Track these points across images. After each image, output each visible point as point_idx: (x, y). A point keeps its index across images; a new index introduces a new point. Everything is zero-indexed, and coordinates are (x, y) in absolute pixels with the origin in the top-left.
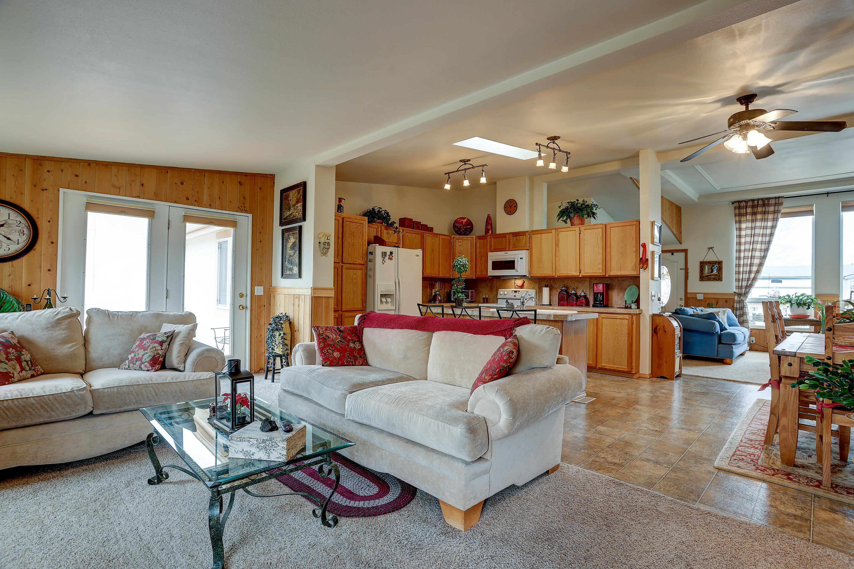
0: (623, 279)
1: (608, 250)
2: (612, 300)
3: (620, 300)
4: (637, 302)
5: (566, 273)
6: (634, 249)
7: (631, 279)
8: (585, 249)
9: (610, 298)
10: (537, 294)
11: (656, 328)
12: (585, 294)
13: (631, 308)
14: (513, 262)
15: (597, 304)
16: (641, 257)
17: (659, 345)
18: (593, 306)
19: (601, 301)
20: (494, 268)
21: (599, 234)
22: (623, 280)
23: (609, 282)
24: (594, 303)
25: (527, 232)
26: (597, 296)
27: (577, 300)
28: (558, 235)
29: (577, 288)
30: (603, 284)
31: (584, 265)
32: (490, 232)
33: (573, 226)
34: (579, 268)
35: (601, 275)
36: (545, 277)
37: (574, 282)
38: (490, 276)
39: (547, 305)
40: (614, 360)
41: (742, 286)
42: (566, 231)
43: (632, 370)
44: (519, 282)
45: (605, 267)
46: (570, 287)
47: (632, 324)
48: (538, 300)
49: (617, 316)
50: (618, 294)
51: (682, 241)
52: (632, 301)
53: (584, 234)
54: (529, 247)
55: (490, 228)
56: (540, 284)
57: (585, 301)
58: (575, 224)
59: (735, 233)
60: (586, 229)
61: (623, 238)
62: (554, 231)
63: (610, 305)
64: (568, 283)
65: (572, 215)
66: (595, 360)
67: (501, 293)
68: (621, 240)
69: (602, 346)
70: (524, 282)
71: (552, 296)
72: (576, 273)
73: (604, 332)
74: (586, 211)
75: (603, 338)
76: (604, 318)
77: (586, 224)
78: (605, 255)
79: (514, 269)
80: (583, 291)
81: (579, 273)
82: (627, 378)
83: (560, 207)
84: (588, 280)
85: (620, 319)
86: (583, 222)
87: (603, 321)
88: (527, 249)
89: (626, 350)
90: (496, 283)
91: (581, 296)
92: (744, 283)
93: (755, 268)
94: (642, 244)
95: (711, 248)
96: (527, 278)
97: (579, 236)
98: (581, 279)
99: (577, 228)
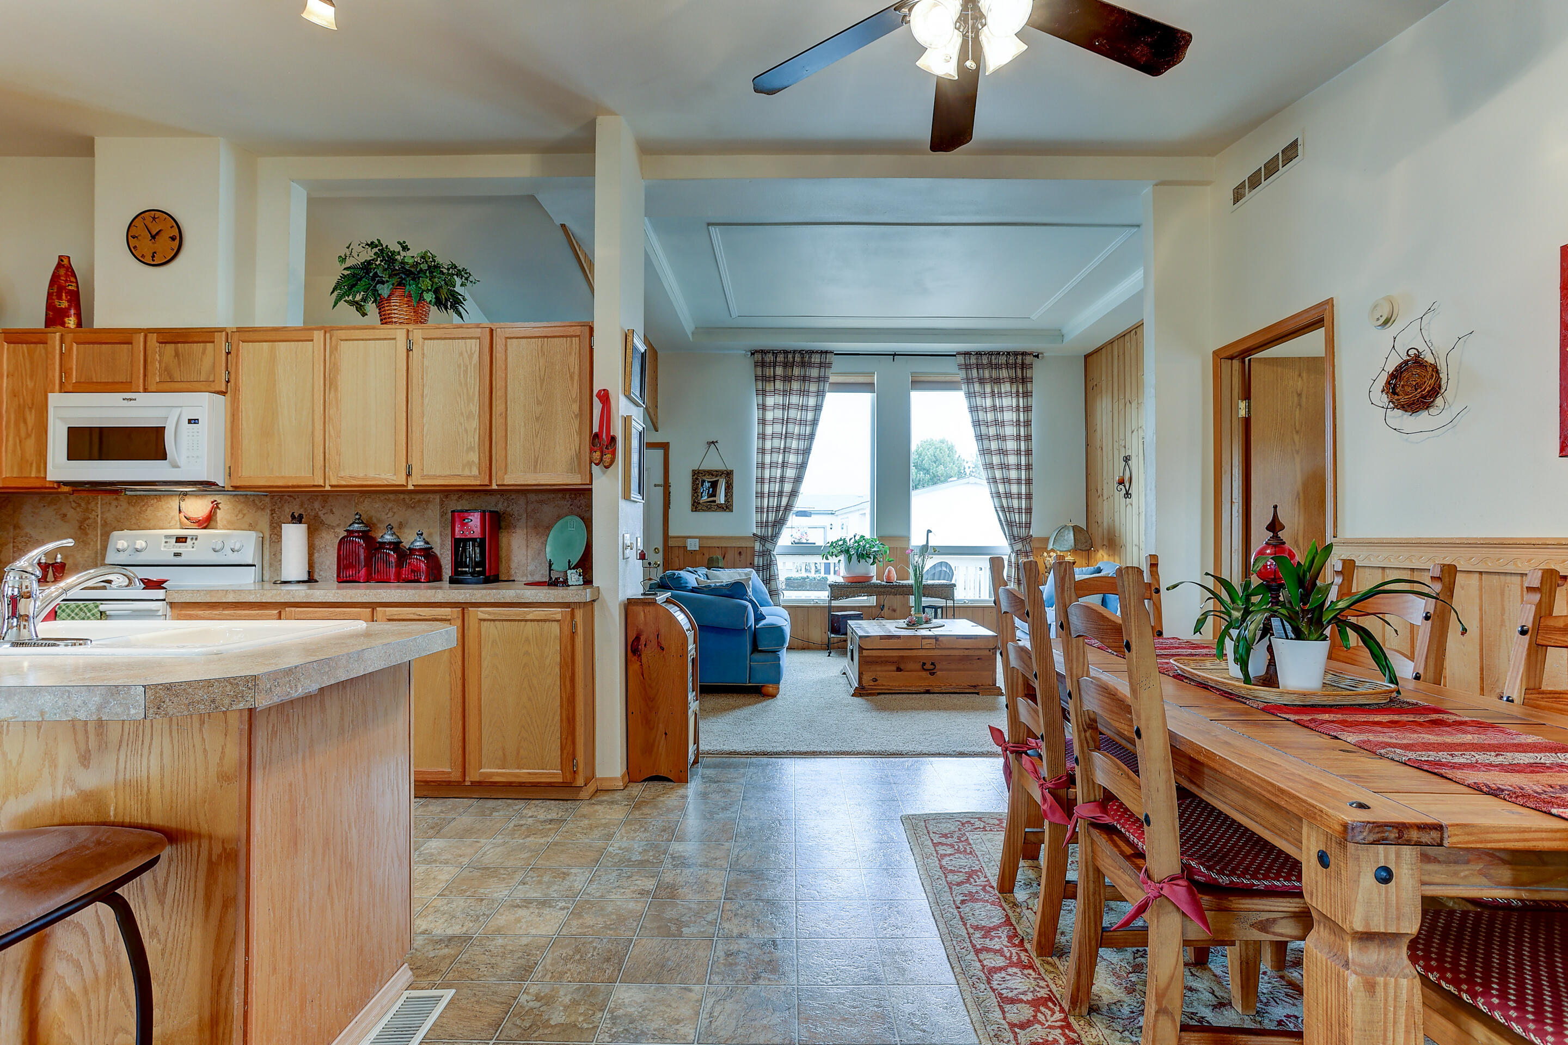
0: (540, 497)
1: (498, 408)
2: (509, 560)
3: (533, 559)
4: (585, 564)
5: (361, 475)
6: (575, 407)
7: (564, 498)
8: (426, 401)
9: (503, 553)
10: (267, 546)
11: (638, 638)
12: (427, 543)
13: (565, 583)
14: (159, 432)
15: (466, 573)
16: (596, 429)
17: (645, 689)
18: (452, 581)
19: (477, 564)
20: (73, 455)
21: (471, 357)
22: (541, 502)
23: (500, 507)
24: (456, 572)
25: (221, 330)
26: (464, 550)
27: (399, 565)
28: (334, 349)
29: (401, 526)
30: (483, 513)
31: (422, 452)
32: (71, 322)
33: (386, 323)
34: (404, 460)
35: (477, 485)
36: (288, 487)
37: (390, 505)
38: (59, 483)
39: (299, 582)
40: (522, 751)
41: (767, 522)
42: (363, 340)
43: (577, 776)
44: (198, 507)
45: (487, 458)
46: (380, 521)
47: (573, 634)
48: (271, 565)
49: (525, 612)
50: (527, 541)
51: (659, 426)
52: (569, 562)
53: (423, 354)
54: (228, 382)
55: (69, 309)
56: (273, 511)
57: (427, 565)
58: (394, 320)
59: (756, 414)
60: (430, 339)
61: (542, 373)
62: (318, 335)
63: (502, 577)
64: (369, 508)
65: (384, 290)
66: (460, 759)
67: (120, 546)
68: (538, 379)
69: (480, 710)
70: (218, 507)
71: (318, 551)
72: (394, 478)
73: (485, 664)
74: (430, 280)
75: (485, 687)
76: (484, 620)
77: (429, 323)
78: (488, 423)
79: (164, 457)
80: (422, 534)
81: (404, 477)
82: (561, 802)
83: (343, 259)
84: (438, 500)
85: (538, 621)
86: (420, 318)
87: (483, 630)
88: (218, 389)
89: (558, 718)
90: (101, 507)
91: (416, 549)
92: (772, 517)
93: (788, 487)
94: (600, 391)
95: (713, 442)
96: (222, 490)
97: (405, 358)
98: (413, 496)
99: (399, 333)
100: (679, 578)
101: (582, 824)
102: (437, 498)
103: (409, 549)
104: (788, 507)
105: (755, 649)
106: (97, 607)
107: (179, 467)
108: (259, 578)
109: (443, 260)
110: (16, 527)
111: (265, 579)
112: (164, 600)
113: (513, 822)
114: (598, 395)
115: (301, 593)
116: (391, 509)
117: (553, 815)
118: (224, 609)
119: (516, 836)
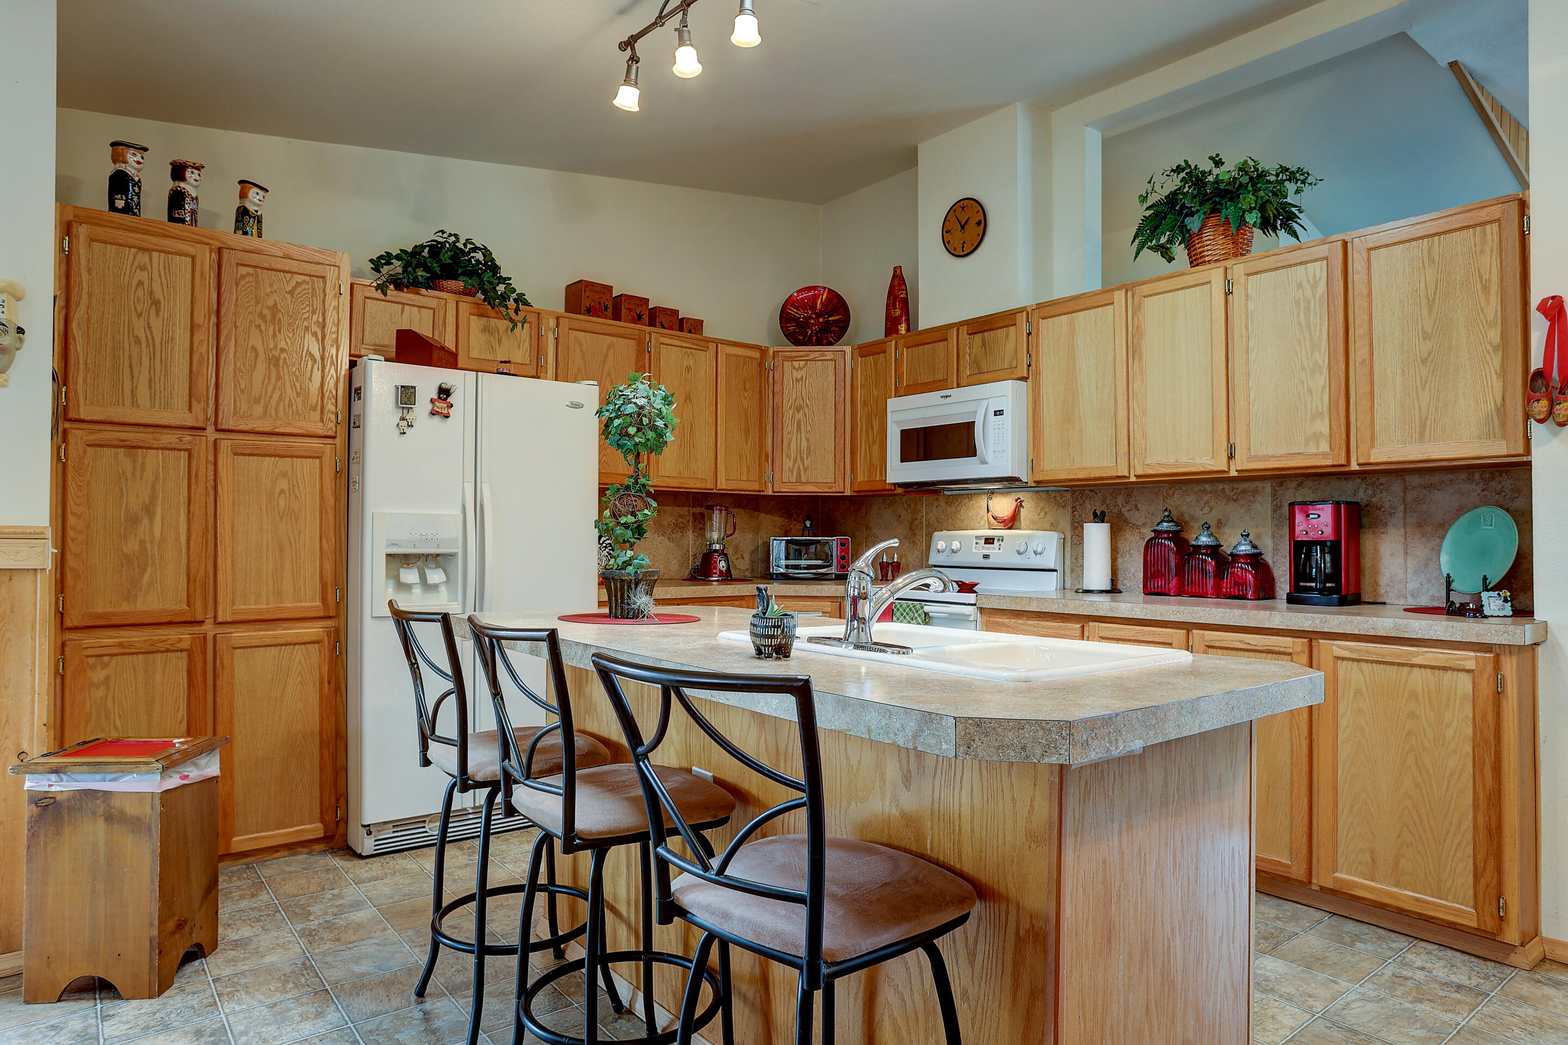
0: (1428, 479)
1: (1359, 351)
2: (1376, 572)
3: (1416, 573)
4: (1517, 583)
5: (1172, 461)
6: (1494, 335)
7: (1470, 480)
8: (1253, 356)
9: (1366, 563)
10: (1068, 548)
12: (1254, 547)
13: (1479, 612)
14: (969, 427)
15: (1311, 589)
16: (1535, 365)
18: (1291, 600)
19: (1328, 578)
20: (906, 456)
21: (1314, 287)
22: (1430, 487)
23: (1362, 496)
24: (1296, 587)
25: (1022, 310)
26: (1309, 557)
27: (1219, 575)
28: (1137, 309)
29: (1220, 524)
30: (1337, 505)
31: (1249, 425)
32: (903, 328)
33: (1197, 265)
34: (1225, 438)
35: (1328, 466)
36: (1090, 479)
37: (1206, 498)
38: (894, 484)
39: (1101, 592)
40: (1404, 861)
42: (1170, 291)
43: (1505, 926)
44: (1003, 505)
45: (1343, 427)
46: (1194, 519)
47: (1499, 694)
48: (1072, 571)
49: (1409, 653)
50: (1406, 545)
52: (1485, 578)
53: (1247, 295)
54: (1029, 366)
55: (901, 316)
56: (1074, 507)
57: (1255, 576)
58: (1207, 259)
60: (1256, 273)
61: (1431, 290)
62: (1119, 296)
63: (1365, 597)
64: (1183, 503)
65: (1193, 224)
66: (1305, 851)
67: (939, 547)
68: (1424, 301)
69: (1335, 787)
70: (1021, 505)
71: (1122, 556)
72: (1212, 462)
73: (1343, 722)
74: (1253, 194)
76: (1343, 659)
77: (1252, 254)
78: (1343, 376)
79: (974, 454)
80: (1248, 535)
81: (1225, 460)
82: (1473, 959)
83: (1144, 198)
84: (1268, 490)
85: (1433, 668)
86: (1240, 248)
87: (1341, 673)
88: (1020, 375)
89: (1468, 824)
90: (927, 509)
91: (1239, 556)
94: (1545, 301)
96: (1025, 487)
97: (1223, 304)
98: (1235, 485)
99: (1215, 274)
101: (1520, 1011)
102: (1268, 487)
103: (1231, 555)
106: (922, 608)
107: (987, 463)
108: (1060, 585)
109: (1269, 164)
110: (868, 528)
111: (1066, 587)
112: (975, 605)
113: (1391, 968)
114: (1542, 308)
115: (1103, 605)
116: (1207, 503)
117: (1461, 978)
118: (1029, 618)
119: (1398, 993)
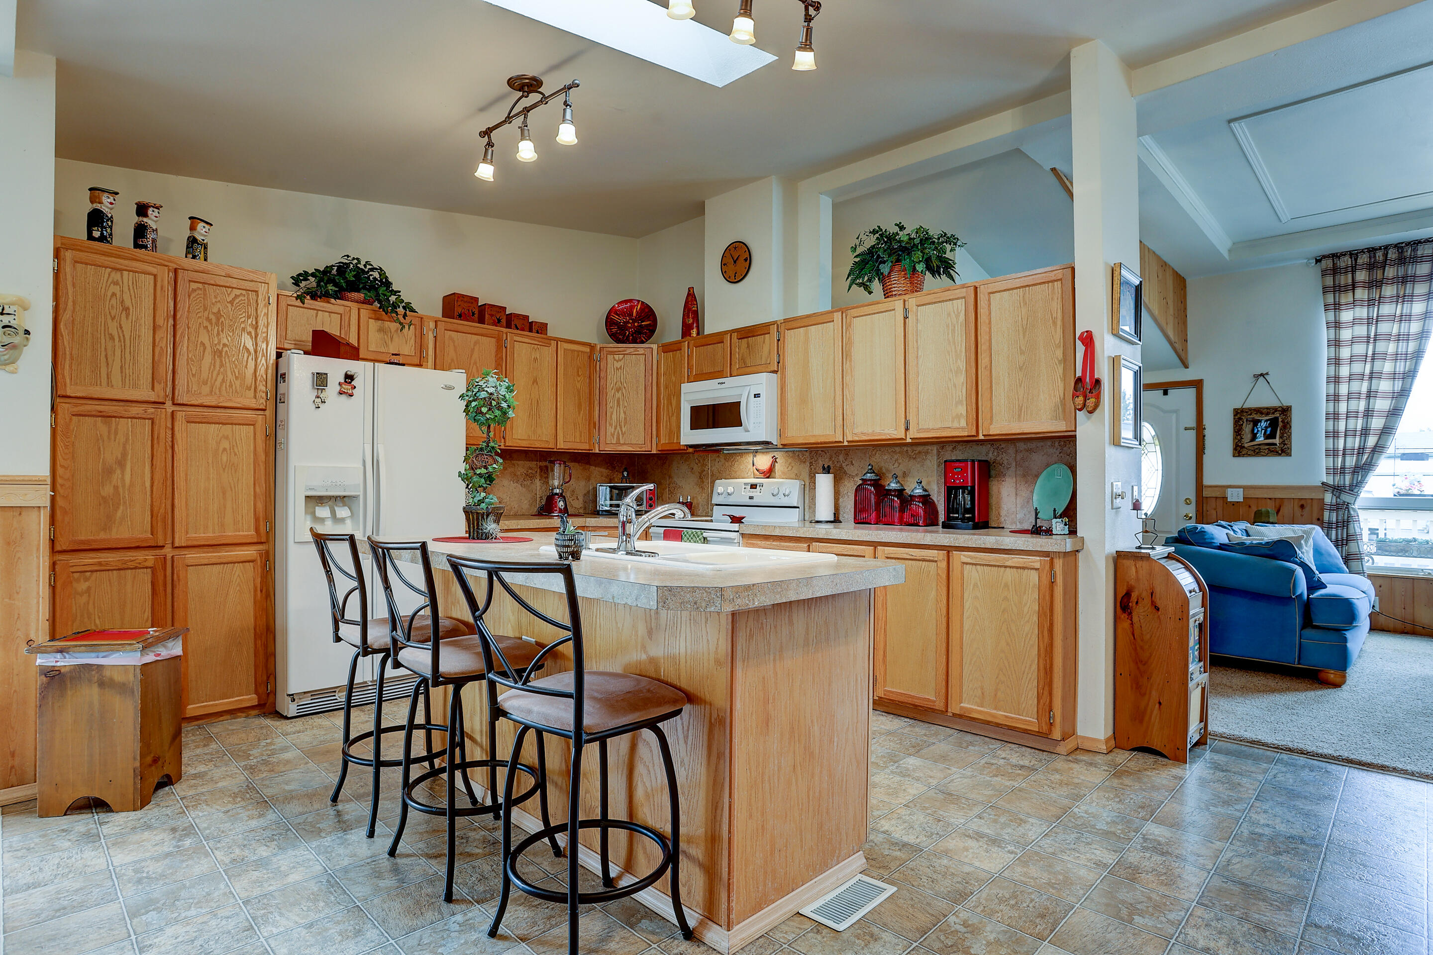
0: (1029, 445)
1: (983, 361)
2: (996, 507)
3: (1020, 508)
4: (1070, 513)
5: (871, 431)
6: (1059, 353)
7: (1053, 446)
9: (991, 500)
10: (807, 492)
11: (1128, 595)
12: (925, 490)
13: (1049, 532)
14: (737, 406)
15: (957, 518)
16: (1079, 374)
17: (1135, 649)
18: (945, 526)
19: (967, 511)
20: (694, 426)
21: (957, 316)
22: (1030, 450)
23: (987, 456)
24: (948, 518)
25: (773, 323)
26: (956, 497)
27: (902, 510)
28: (849, 326)
29: (905, 475)
30: (973, 462)
31: (918, 408)
32: (694, 333)
33: (888, 297)
34: (903, 416)
35: (965, 436)
36: (822, 443)
37: (896, 457)
38: (687, 446)
39: (827, 522)
40: (999, 694)
41: (1343, 468)
42: (869, 314)
43: (1053, 729)
44: (763, 461)
45: (974, 410)
46: (888, 471)
47: (1053, 584)
48: (810, 507)
49: (1004, 559)
50: (1016, 489)
51: (1190, 360)
52: (1055, 510)
53: (917, 320)
54: (779, 363)
55: (693, 323)
56: (810, 463)
57: (925, 511)
58: (894, 293)
59: (1324, 335)
60: (923, 305)
61: (1025, 322)
62: (837, 316)
63: (991, 524)
64: (882, 460)
65: (885, 269)
66: (944, 691)
67: (719, 491)
68: (1020, 328)
69: (962, 648)
70: (776, 461)
71: (842, 497)
72: (896, 432)
73: (967, 605)
74: (921, 252)
75: (966, 628)
76: (967, 564)
77: (924, 291)
78: (974, 376)
79: (740, 424)
80: (921, 483)
81: (903, 431)
82: (1035, 751)
83: (854, 249)
84: (934, 451)
85: (1017, 568)
86: (916, 286)
87: (966, 573)
88: (772, 369)
90: (712, 463)
91: (915, 496)
92: (1351, 461)
93: (1377, 423)
94: (1082, 334)
95: (1262, 375)
96: (776, 448)
97: (902, 325)
98: (915, 448)
99: (898, 304)
100: (1203, 533)
101: (1053, 778)
102: (934, 449)
103: (910, 496)
104: (1378, 449)
105: (1308, 622)
107: (749, 431)
108: (801, 518)
109: (934, 231)
110: (670, 477)
111: (806, 519)
112: (743, 532)
113: (985, 759)
114: (1081, 338)
115: (829, 531)
116: (896, 460)
117: (1026, 763)
